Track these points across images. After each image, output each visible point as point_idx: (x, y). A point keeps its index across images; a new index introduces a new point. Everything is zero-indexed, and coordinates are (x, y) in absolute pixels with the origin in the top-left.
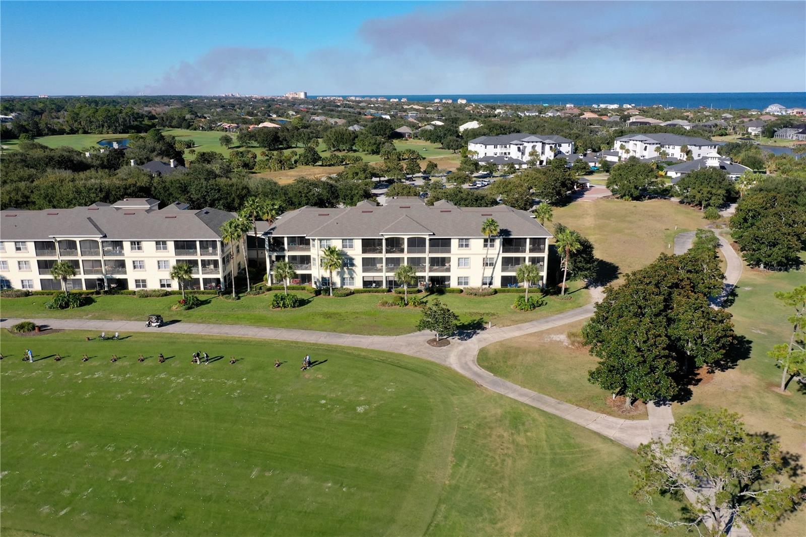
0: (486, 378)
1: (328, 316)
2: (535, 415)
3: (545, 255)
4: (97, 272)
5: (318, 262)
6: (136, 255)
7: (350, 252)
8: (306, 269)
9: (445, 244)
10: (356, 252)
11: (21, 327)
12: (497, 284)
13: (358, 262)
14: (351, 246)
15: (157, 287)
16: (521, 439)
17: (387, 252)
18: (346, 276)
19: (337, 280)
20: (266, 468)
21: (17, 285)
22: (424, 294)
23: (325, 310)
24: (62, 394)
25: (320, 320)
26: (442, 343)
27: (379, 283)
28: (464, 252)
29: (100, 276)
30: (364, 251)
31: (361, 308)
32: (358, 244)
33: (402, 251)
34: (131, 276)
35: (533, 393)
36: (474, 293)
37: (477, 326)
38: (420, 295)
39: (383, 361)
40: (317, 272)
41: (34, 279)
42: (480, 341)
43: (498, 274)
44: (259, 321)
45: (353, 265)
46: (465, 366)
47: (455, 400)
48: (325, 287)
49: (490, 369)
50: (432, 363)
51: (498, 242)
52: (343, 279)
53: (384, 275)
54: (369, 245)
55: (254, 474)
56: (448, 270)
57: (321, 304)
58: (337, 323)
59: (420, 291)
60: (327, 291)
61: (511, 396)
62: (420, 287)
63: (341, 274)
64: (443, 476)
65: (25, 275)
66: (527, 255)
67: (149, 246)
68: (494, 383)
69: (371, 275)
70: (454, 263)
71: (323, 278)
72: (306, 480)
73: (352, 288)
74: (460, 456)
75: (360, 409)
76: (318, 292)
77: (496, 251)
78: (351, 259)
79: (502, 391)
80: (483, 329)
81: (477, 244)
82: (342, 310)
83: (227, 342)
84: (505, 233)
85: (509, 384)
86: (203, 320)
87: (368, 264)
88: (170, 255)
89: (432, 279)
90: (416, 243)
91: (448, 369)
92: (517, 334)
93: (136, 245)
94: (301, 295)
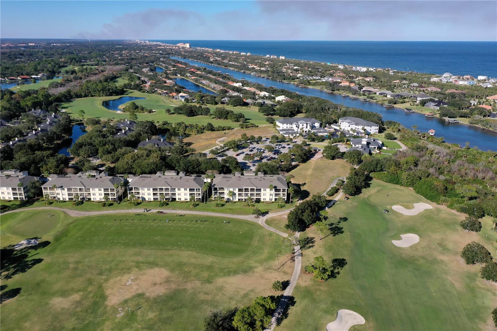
0: (266, 226)
1: (230, 209)
2: (274, 234)
3: (286, 193)
4: (168, 196)
5: (226, 194)
6: (179, 192)
7: (235, 192)
8: (223, 195)
9: (260, 190)
10: (237, 192)
11: (158, 212)
12: (273, 200)
13: (237, 194)
14: (235, 190)
15: (184, 200)
16: (271, 238)
17: (245, 192)
18: (234, 198)
19: (231, 198)
20: (225, 243)
21: (147, 199)
22: (254, 202)
23: (229, 208)
24: (180, 229)
25: (228, 211)
26: (258, 217)
27: (242, 200)
28: (265, 192)
29: (169, 197)
30: (239, 192)
31: (238, 207)
32: (237, 190)
33: (249, 191)
34: (177, 197)
35: (275, 230)
36: (267, 202)
37: (267, 213)
38: (253, 203)
39: (244, 222)
40: (226, 196)
41: (152, 198)
42: (266, 217)
43: (274, 198)
44: (214, 211)
45: (236, 195)
46: (262, 223)
47: (259, 231)
48: (228, 201)
49: (267, 224)
50: (255, 223)
51: (273, 189)
52: (233, 198)
53: (244, 197)
54: (240, 190)
55: (223, 243)
56: (261, 196)
57: (228, 206)
58: (232, 211)
59: (253, 202)
60: (229, 202)
61: (271, 230)
62: (253, 200)
63: (233, 197)
64: (256, 244)
65: (149, 197)
66: (281, 193)
67: (182, 190)
68: (268, 227)
69: (240, 198)
70: (262, 195)
71: (228, 198)
72: (232, 244)
73: (235, 201)
74: (259, 241)
75: (240, 232)
76: (226, 202)
77: (273, 192)
78: (235, 193)
79: (269, 229)
80: (268, 213)
81: (268, 190)
82: (233, 208)
83: (208, 217)
84: (275, 187)
85: (271, 228)
86: (199, 210)
87: (240, 195)
88: (188, 192)
89: (256, 199)
90: (252, 190)
91: (259, 224)
92: (275, 215)
93: (179, 189)
94: (222, 203)
